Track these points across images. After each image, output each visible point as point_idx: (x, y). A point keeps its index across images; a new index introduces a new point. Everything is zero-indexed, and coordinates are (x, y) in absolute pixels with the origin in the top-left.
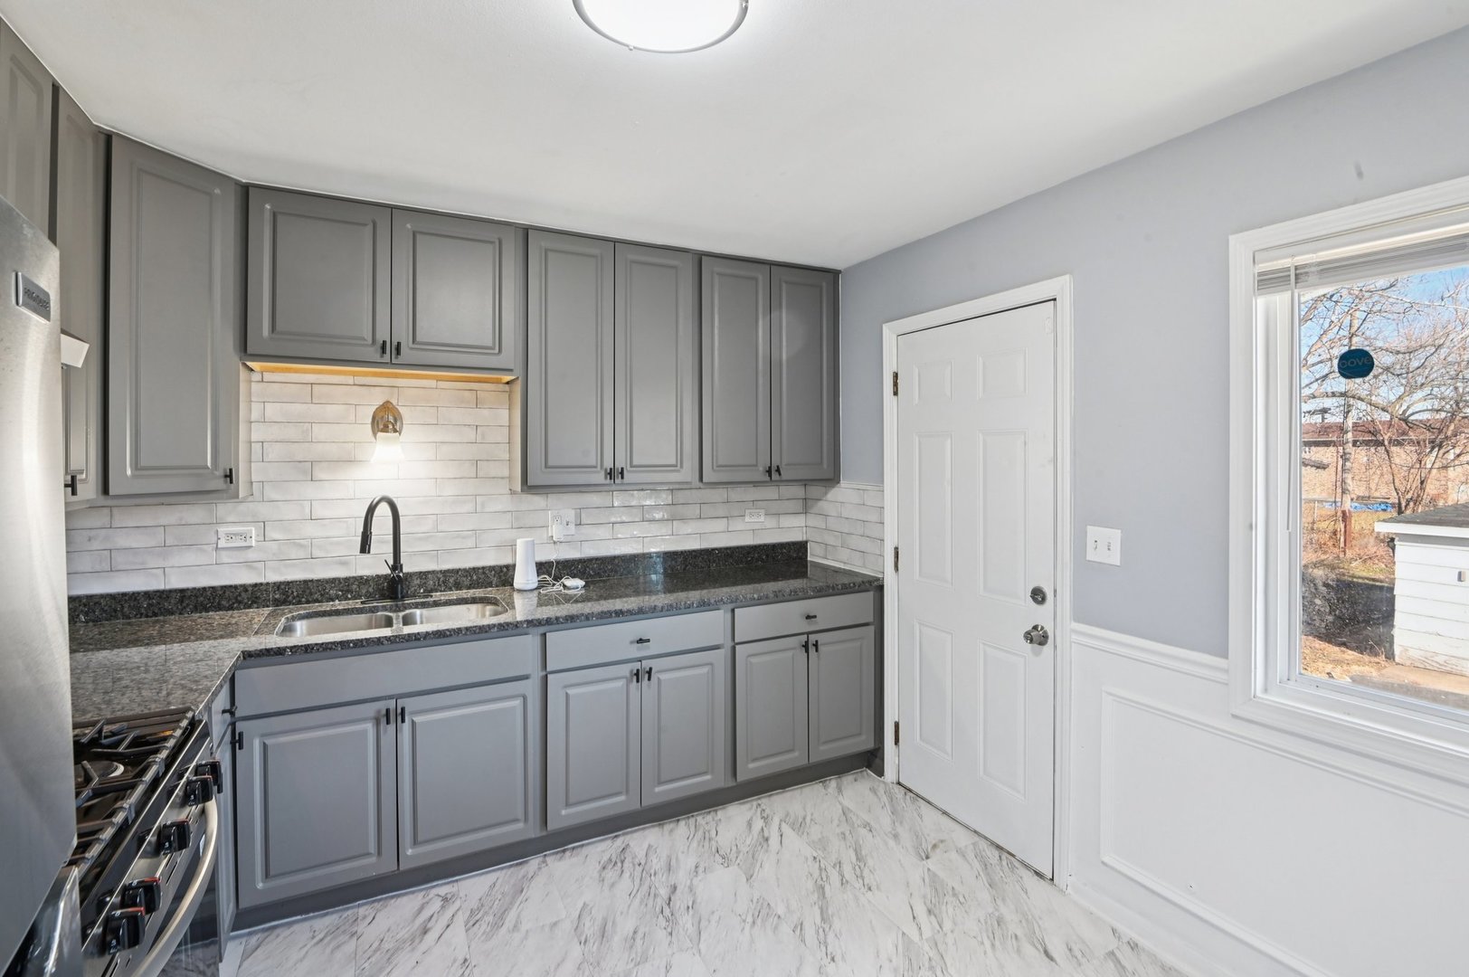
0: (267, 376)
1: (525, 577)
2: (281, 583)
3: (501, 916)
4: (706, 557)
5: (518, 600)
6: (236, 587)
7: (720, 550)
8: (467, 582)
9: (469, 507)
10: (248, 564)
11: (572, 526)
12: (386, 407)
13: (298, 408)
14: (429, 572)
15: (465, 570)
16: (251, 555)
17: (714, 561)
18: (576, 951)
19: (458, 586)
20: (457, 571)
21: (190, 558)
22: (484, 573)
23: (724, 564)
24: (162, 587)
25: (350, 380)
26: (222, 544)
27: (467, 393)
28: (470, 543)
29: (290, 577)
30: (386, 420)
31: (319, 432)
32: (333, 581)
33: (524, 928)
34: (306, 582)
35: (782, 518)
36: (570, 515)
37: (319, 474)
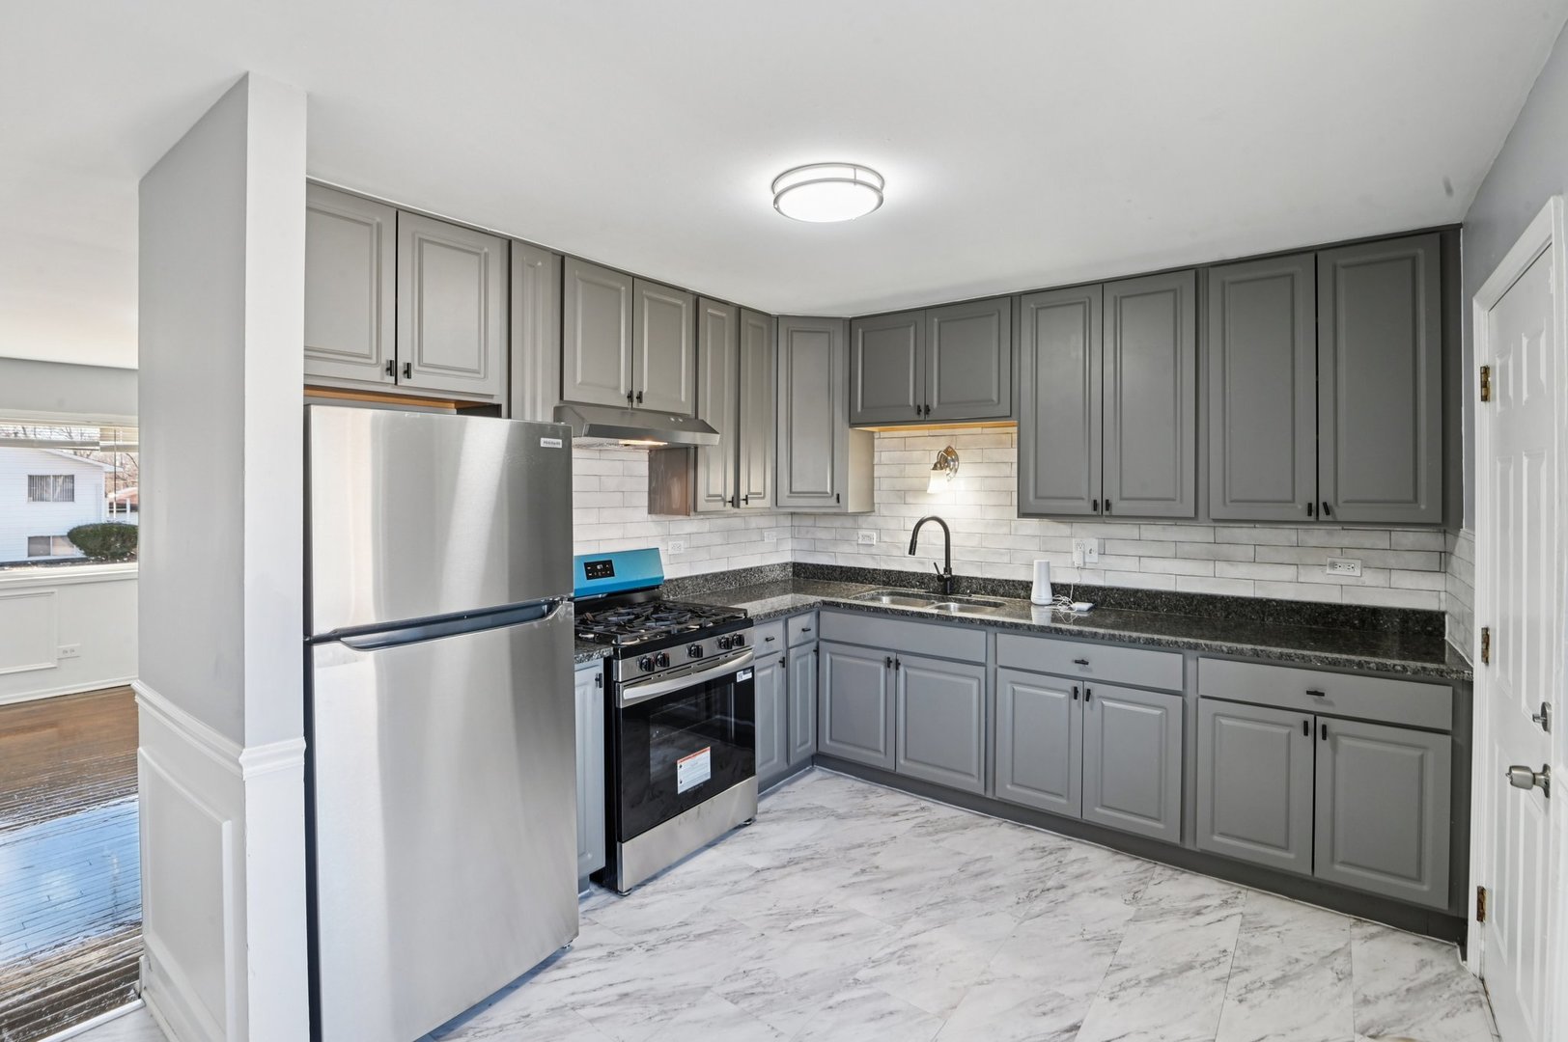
0: (883, 434)
1: (1041, 594)
2: (887, 571)
3: (937, 832)
4: (1258, 607)
5: (1034, 611)
6: (864, 569)
7: (1280, 603)
8: (1001, 591)
9: (1005, 530)
10: (872, 556)
11: (1095, 555)
12: (949, 451)
13: (898, 454)
14: (973, 578)
15: (999, 581)
16: (874, 551)
17: (1271, 615)
18: (953, 871)
19: (994, 593)
20: (994, 580)
21: (846, 548)
22: (1014, 585)
23: (1285, 621)
24: (834, 564)
25: (926, 433)
26: (860, 542)
27: (1004, 436)
28: (1006, 559)
29: (893, 569)
30: (946, 460)
31: (909, 470)
32: (914, 574)
33: (941, 844)
34: (900, 572)
35: (1395, 575)
36: (1094, 543)
37: (909, 500)
